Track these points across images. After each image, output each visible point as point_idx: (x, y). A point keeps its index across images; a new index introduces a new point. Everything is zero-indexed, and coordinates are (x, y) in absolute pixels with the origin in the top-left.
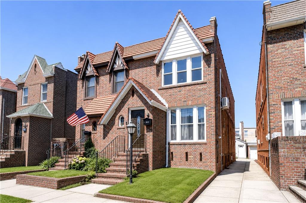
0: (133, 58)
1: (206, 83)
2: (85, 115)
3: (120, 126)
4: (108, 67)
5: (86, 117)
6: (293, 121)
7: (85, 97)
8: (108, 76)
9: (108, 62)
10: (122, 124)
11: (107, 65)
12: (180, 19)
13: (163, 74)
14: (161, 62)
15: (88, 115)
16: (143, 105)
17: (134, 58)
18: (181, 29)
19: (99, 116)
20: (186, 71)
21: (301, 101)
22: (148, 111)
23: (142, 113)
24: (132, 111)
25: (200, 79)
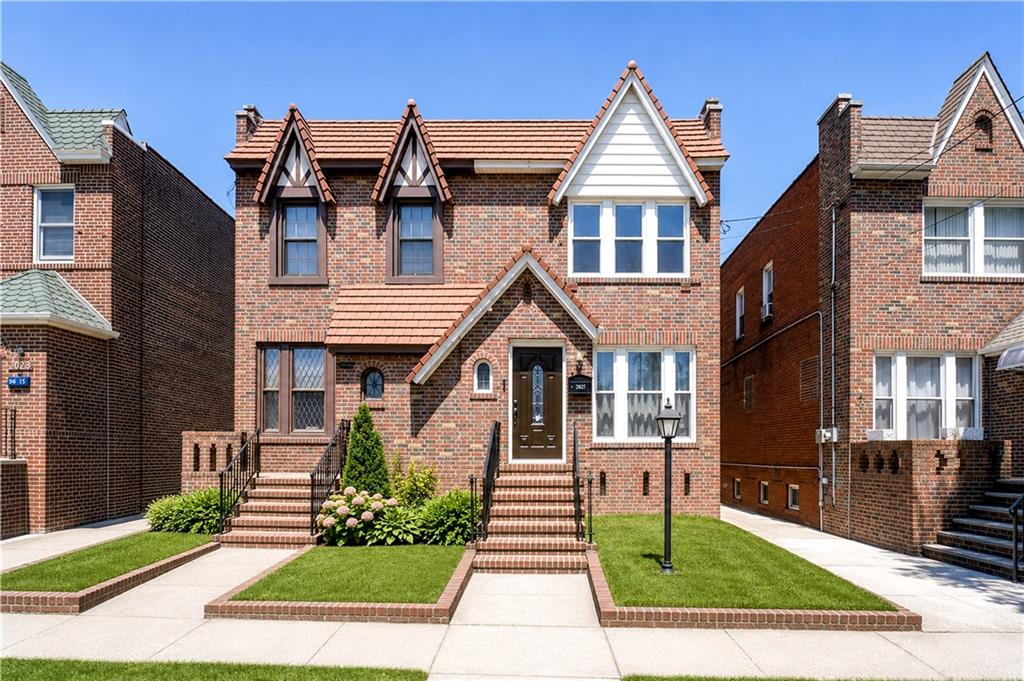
0: (475, 166)
1: (699, 285)
3: (476, 391)
4: (380, 180)
6: (891, 400)
7: (277, 274)
8: (371, 211)
10: (484, 385)
11: (376, 176)
12: (632, 88)
13: (571, 237)
14: (565, 199)
16: (562, 335)
17: (478, 167)
18: (631, 118)
20: (641, 241)
21: (908, 358)
22: (580, 355)
23: (550, 358)
24: (515, 349)
25: (680, 270)
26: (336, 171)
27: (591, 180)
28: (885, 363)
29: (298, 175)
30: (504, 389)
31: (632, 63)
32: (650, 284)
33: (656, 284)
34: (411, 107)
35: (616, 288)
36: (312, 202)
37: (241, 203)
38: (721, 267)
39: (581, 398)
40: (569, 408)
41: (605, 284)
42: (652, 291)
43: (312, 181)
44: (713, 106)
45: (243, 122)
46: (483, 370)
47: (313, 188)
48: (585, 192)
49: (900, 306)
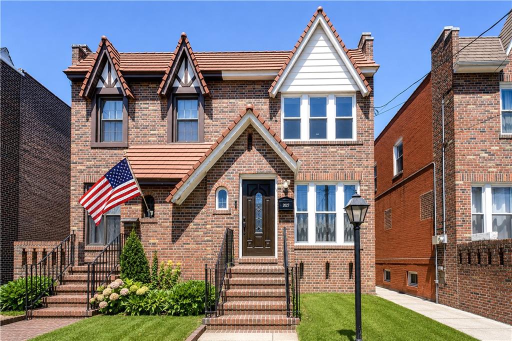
0: (222, 75)
1: (362, 145)
2: (132, 178)
3: (217, 208)
4: (163, 82)
5: (134, 183)
6: (482, 215)
7: (96, 141)
8: (158, 103)
9: (163, 73)
10: (223, 205)
11: (160, 80)
12: (319, 24)
13: (283, 117)
15: (139, 180)
16: (274, 171)
17: (225, 76)
18: (321, 42)
19: (170, 184)
20: (326, 119)
21: (492, 188)
22: (286, 184)
23: (266, 187)
24: (243, 180)
25: (351, 137)
26: (134, 79)
27: (295, 82)
28: (478, 191)
29: (110, 81)
30: (236, 208)
31: (320, 8)
32: (331, 145)
33: (334, 145)
34: (184, 37)
35: (309, 147)
36: (118, 97)
37: (75, 98)
38: (375, 142)
39: (287, 212)
40: (279, 219)
41: (304, 145)
42: (332, 149)
43: (118, 85)
44: (367, 38)
45: (77, 51)
46: (223, 195)
47: (119, 89)
48: (291, 89)
49: (487, 153)
